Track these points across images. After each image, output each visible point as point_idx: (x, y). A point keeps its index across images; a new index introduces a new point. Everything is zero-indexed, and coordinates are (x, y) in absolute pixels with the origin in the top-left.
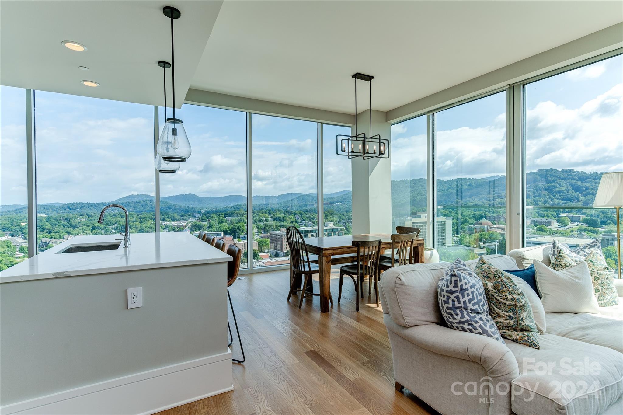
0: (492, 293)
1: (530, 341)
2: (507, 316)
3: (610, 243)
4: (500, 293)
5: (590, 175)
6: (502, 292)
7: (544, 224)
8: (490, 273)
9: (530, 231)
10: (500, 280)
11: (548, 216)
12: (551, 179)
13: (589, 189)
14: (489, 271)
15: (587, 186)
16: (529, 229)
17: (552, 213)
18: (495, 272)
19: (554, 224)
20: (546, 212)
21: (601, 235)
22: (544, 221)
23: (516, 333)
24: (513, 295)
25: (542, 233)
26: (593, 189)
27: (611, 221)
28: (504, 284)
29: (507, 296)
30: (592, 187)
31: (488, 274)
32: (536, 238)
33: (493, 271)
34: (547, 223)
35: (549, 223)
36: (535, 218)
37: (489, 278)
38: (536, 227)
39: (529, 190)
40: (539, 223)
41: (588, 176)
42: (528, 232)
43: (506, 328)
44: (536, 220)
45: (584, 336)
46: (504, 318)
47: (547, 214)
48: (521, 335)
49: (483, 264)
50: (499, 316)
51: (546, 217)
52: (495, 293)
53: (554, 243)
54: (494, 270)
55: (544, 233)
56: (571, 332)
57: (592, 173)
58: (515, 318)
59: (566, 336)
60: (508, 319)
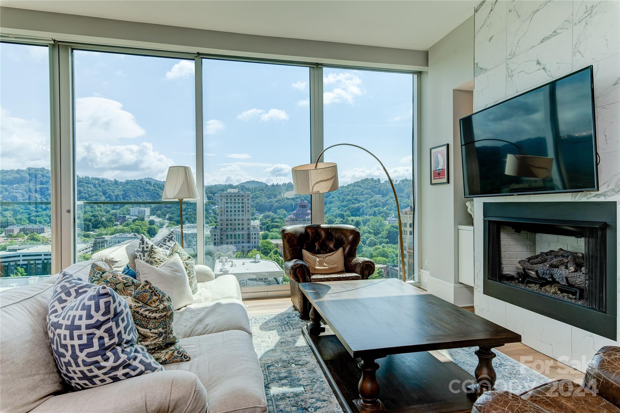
0: (136, 310)
1: (180, 355)
2: (157, 334)
3: (101, 246)
4: (149, 305)
5: (83, 178)
6: (151, 303)
7: (36, 232)
8: (119, 283)
9: (18, 241)
10: (147, 287)
11: (40, 222)
12: (43, 179)
13: (82, 193)
14: (117, 281)
15: (80, 189)
16: (18, 239)
17: (46, 219)
18: (124, 280)
19: (48, 231)
20: (38, 218)
21: (94, 239)
22: (35, 228)
23: (164, 352)
24: (164, 303)
25: (35, 242)
26: (85, 193)
27: (101, 224)
28: (153, 292)
29: (158, 307)
30: (85, 191)
31: (116, 284)
32: (27, 249)
33: (122, 280)
34: (40, 229)
35: (42, 231)
36: (25, 225)
37: (119, 290)
38: (26, 235)
39: (16, 191)
40: (30, 231)
41: (81, 180)
42: (16, 243)
43: (153, 351)
44: (26, 227)
45: (205, 328)
46: (152, 339)
47: (40, 220)
48: (170, 352)
49: (103, 273)
50: (146, 338)
51: (38, 224)
52: (140, 308)
53: (142, 238)
54: (122, 278)
55: (36, 243)
56: (193, 329)
57: (84, 177)
58: (164, 333)
59: (191, 335)
60: (157, 338)
